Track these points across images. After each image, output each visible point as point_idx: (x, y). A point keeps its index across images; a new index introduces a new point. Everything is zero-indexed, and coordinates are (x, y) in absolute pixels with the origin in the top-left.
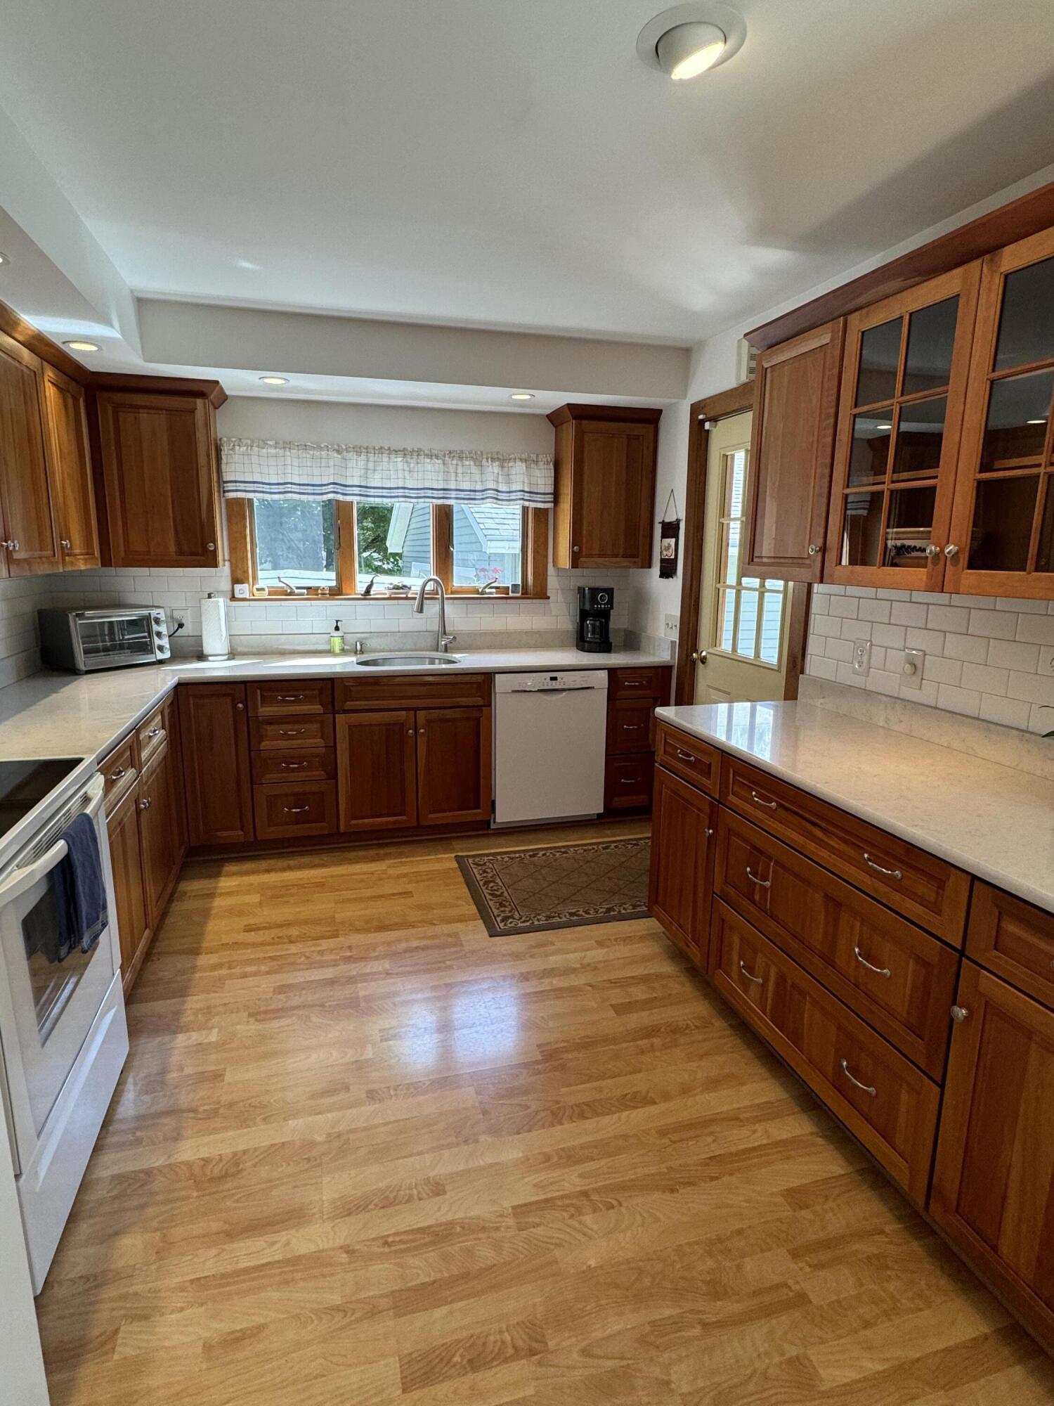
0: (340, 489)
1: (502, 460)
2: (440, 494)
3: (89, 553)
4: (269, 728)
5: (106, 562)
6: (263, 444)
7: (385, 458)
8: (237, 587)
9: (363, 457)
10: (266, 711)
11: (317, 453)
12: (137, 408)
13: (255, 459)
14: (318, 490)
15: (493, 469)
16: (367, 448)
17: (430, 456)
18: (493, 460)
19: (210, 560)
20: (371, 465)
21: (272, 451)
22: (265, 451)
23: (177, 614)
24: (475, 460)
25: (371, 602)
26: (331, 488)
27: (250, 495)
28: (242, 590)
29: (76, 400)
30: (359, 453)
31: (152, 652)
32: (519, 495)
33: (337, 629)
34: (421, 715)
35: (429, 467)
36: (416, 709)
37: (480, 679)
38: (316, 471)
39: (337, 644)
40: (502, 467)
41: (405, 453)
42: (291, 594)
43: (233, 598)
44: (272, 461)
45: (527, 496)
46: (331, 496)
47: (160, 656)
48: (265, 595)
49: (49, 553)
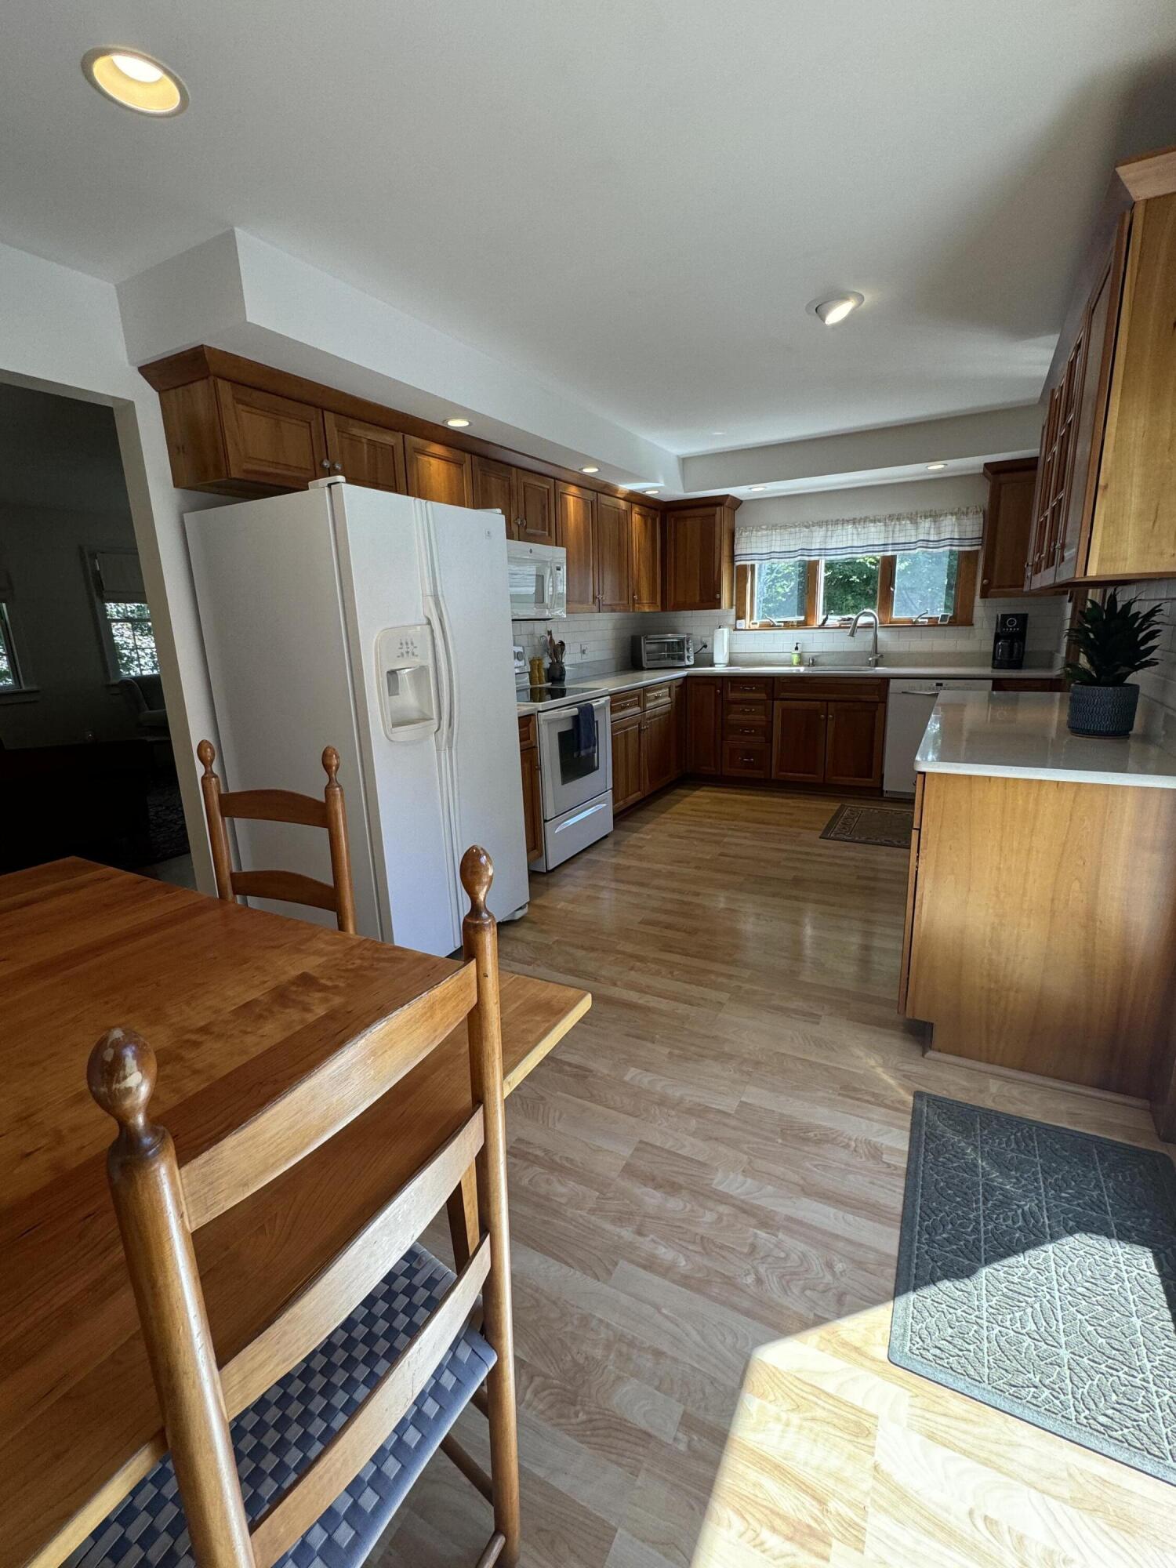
0: (806, 553)
1: (935, 516)
2: (881, 548)
3: (653, 602)
4: (735, 706)
5: (664, 608)
6: (759, 529)
7: (840, 527)
8: (739, 622)
9: (824, 528)
10: (732, 695)
11: (793, 530)
12: (686, 518)
13: (754, 539)
14: (792, 555)
15: (926, 524)
16: (827, 522)
17: (874, 521)
18: (926, 517)
19: (715, 604)
20: (829, 533)
21: (765, 532)
22: (760, 533)
23: (704, 640)
24: (911, 519)
25: (826, 630)
26: (800, 552)
27: (753, 562)
28: (741, 624)
29: (654, 520)
30: (821, 526)
31: (683, 660)
32: (948, 542)
33: (797, 648)
34: (831, 705)
35: (873, 529)
36: (828, 701)
37: (879, 682)
38: (792, 542)
39: (795, 658)
40: (935, 522)
41: (854, 521)
42: (773, 626)
43: (736, 629)
44: (764, 539)
45: (956, 542)
46: (799, 558)
47: (687, 663)
48: (757, 627)
49: (625, 602)
